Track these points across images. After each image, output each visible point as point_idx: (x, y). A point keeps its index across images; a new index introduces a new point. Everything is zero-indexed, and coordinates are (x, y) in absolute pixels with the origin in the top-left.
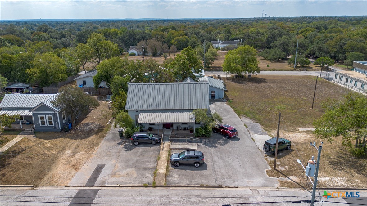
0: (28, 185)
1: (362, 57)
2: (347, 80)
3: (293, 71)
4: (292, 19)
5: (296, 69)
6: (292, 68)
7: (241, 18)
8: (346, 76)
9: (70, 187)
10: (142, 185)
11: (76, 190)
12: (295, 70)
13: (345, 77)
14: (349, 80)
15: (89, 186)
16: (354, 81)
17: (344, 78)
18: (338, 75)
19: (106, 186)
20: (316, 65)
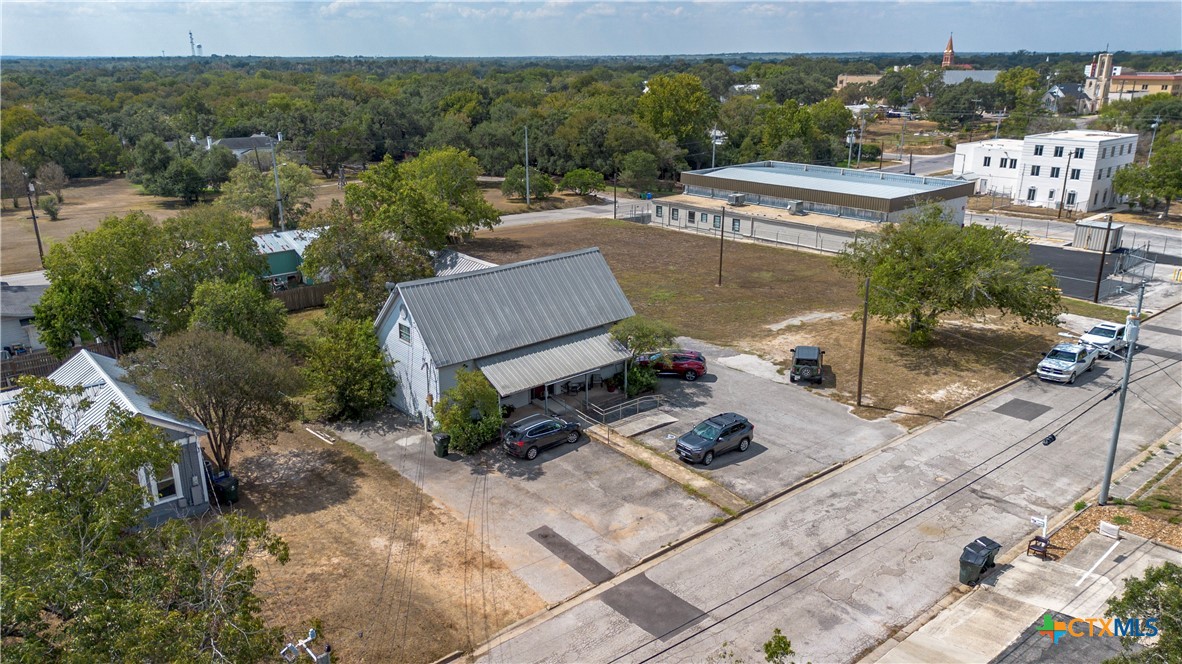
0: (441, 656)
1: (654, 161)
2: (692, 216)
3: (527, 212)
4: (309, 64)
5: (532, 207)
6: (523, 206)
7: (113, 59)
8: (685, 207)
9: (560, 604)
10: (710, 525)
11: (591, 603)
12: (530, 210)
13: (684, 211)
14: (698, 215)
15: (605, 581)
16: (711, 217)
17: (683, 214)
18: (664, 208)
19: (645, 561)
20: (564, 192)
